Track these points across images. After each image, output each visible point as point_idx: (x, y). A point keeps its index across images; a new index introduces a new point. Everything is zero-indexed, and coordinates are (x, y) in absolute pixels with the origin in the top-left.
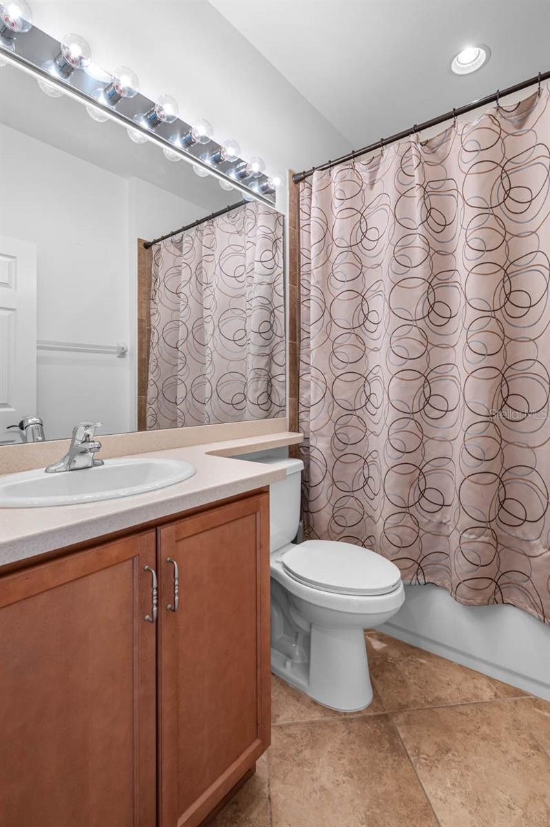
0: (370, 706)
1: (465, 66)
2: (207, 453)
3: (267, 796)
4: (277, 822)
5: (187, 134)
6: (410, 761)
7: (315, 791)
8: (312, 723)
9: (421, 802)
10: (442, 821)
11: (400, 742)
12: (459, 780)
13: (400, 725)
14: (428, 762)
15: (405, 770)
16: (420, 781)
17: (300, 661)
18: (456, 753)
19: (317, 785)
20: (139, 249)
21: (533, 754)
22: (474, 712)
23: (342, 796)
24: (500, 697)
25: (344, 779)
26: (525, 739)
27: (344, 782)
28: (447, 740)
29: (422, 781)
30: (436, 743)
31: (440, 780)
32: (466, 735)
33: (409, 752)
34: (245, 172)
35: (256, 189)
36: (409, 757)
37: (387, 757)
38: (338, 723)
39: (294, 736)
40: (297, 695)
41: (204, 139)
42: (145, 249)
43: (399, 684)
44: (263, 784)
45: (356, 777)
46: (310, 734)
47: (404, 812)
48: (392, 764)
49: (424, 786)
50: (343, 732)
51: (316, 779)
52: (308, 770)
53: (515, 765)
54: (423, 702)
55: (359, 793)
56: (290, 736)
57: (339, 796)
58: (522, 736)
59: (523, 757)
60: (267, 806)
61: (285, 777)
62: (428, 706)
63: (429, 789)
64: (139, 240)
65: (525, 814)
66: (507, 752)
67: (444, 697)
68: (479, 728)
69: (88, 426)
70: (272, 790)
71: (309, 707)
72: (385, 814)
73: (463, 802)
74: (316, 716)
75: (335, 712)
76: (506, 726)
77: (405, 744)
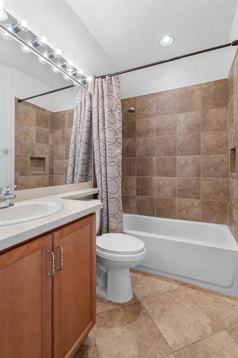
0: (132, 299)
1: (165, 43)
2: (62, 198)
3: (94, 345)
4: (100, 355)
5: (51, 52)
6: (151, 318)
7: (114, 338)
8: (110, 310)
9: (157, 333)
10: (166, 338)
11: (146, 311)
12: (170, 321)
13: (145, 304)
14: (157, 317)
15: (150, 322)
16: (156, 325)
17: (101, 285)
18: (167, 311)
19: (115, 336)
20: (16, 102)
21: (194, 306)
22: (172, 294)
23: (126, 338)
24: (180, 287)
25: (126, 330)
26: (191, 301)
27: (126, 332)
28: (164, 307)
29: (156, 324)
30: (160, 309)
31: (163, 323)
32: (170, 304)
33: (150, 314)
34: (76, 73)
35: (80, 81)
36: (150, 316)
37: (142, 318)
38: (120, 308)
39: (102, 317)
40: (102, 300)
41: (59, 56)
42: (18, 102)
43: (143, 288)
44: (92, 340)
45: (130, 329)
46: (109, 315)
47: (151, 338)
48: (144, 320)
49: (157, 326)
50: (123, 312)
51: (115, 333)
52: (111, 330)
53: (189, 311)
54: (153, 294)
55: (133, 334)
56: (101, 317)
57: (125, 338)
58: (190, 300)
59: (191, 308)
60: (95, 349)
61: (101, 335)
62: (155, 295)
63: (160, 327)
64: (16, 98)
65: (194, 328)
66: (185, 307)
67: (160, 290)
68: (174, 300)
69: (8, 187)
70: (96, 342)
71: (107, 304)
72: (144, 341)
73: (172, 329)
74: (111, 307)
75: (119, 304)
76: (183, 298)
77: (148, 311)
